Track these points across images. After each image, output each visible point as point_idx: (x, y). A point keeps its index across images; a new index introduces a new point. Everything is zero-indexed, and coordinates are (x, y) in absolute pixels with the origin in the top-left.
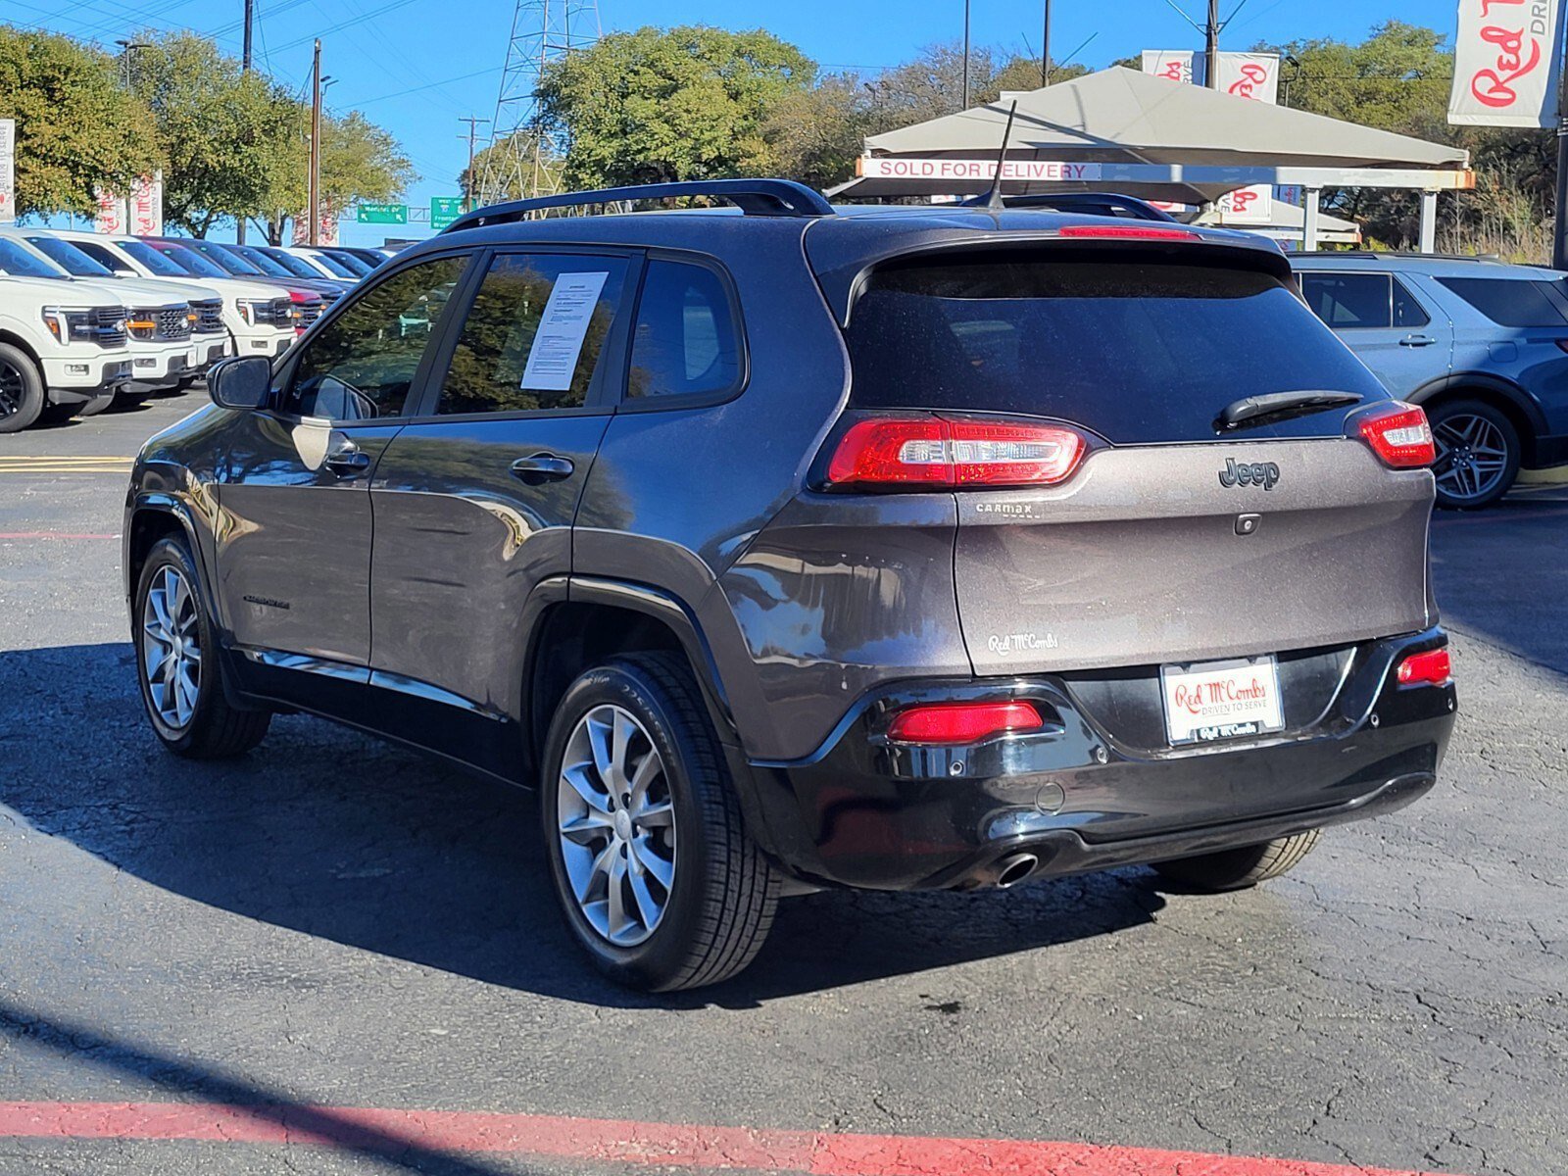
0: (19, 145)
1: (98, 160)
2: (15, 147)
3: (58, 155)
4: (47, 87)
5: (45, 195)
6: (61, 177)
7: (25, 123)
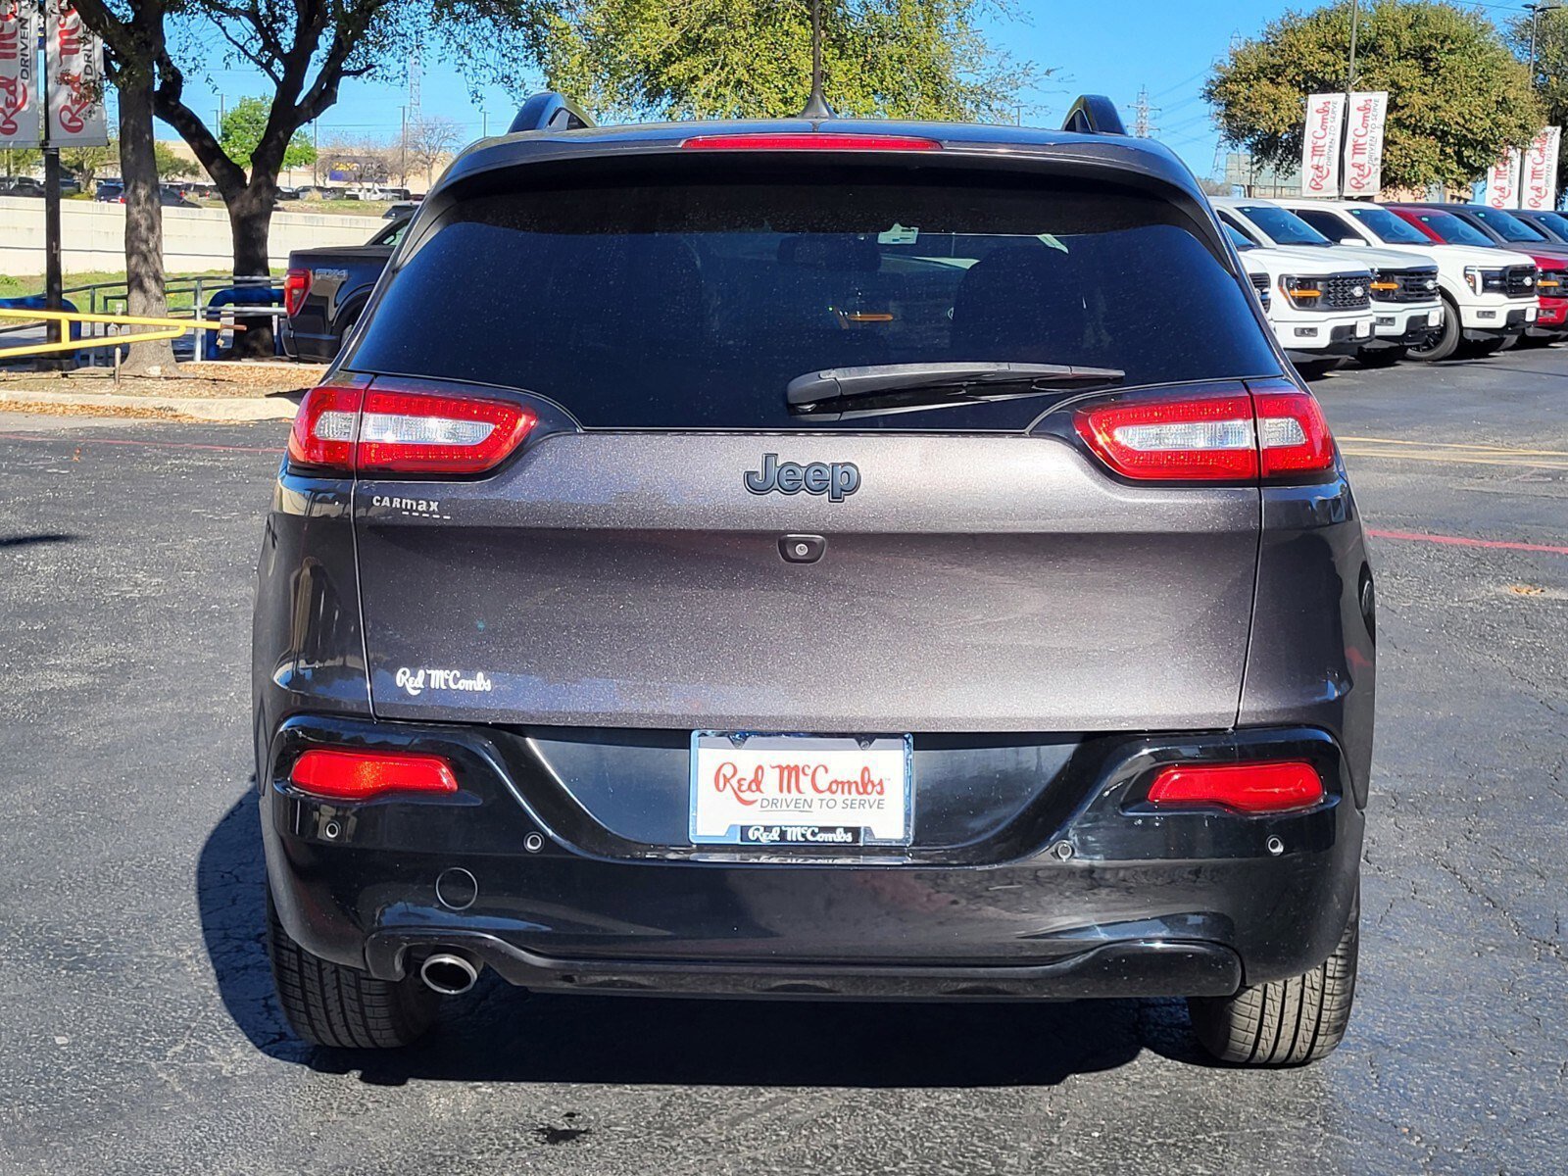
0: (1390, 117)
1: (1467, 129)
2: (1387, 119)
3: (1428, 126)
4: (1423, 56)
5: (1413, 166)
6: (1428, 147)
7: (1397, 95)
